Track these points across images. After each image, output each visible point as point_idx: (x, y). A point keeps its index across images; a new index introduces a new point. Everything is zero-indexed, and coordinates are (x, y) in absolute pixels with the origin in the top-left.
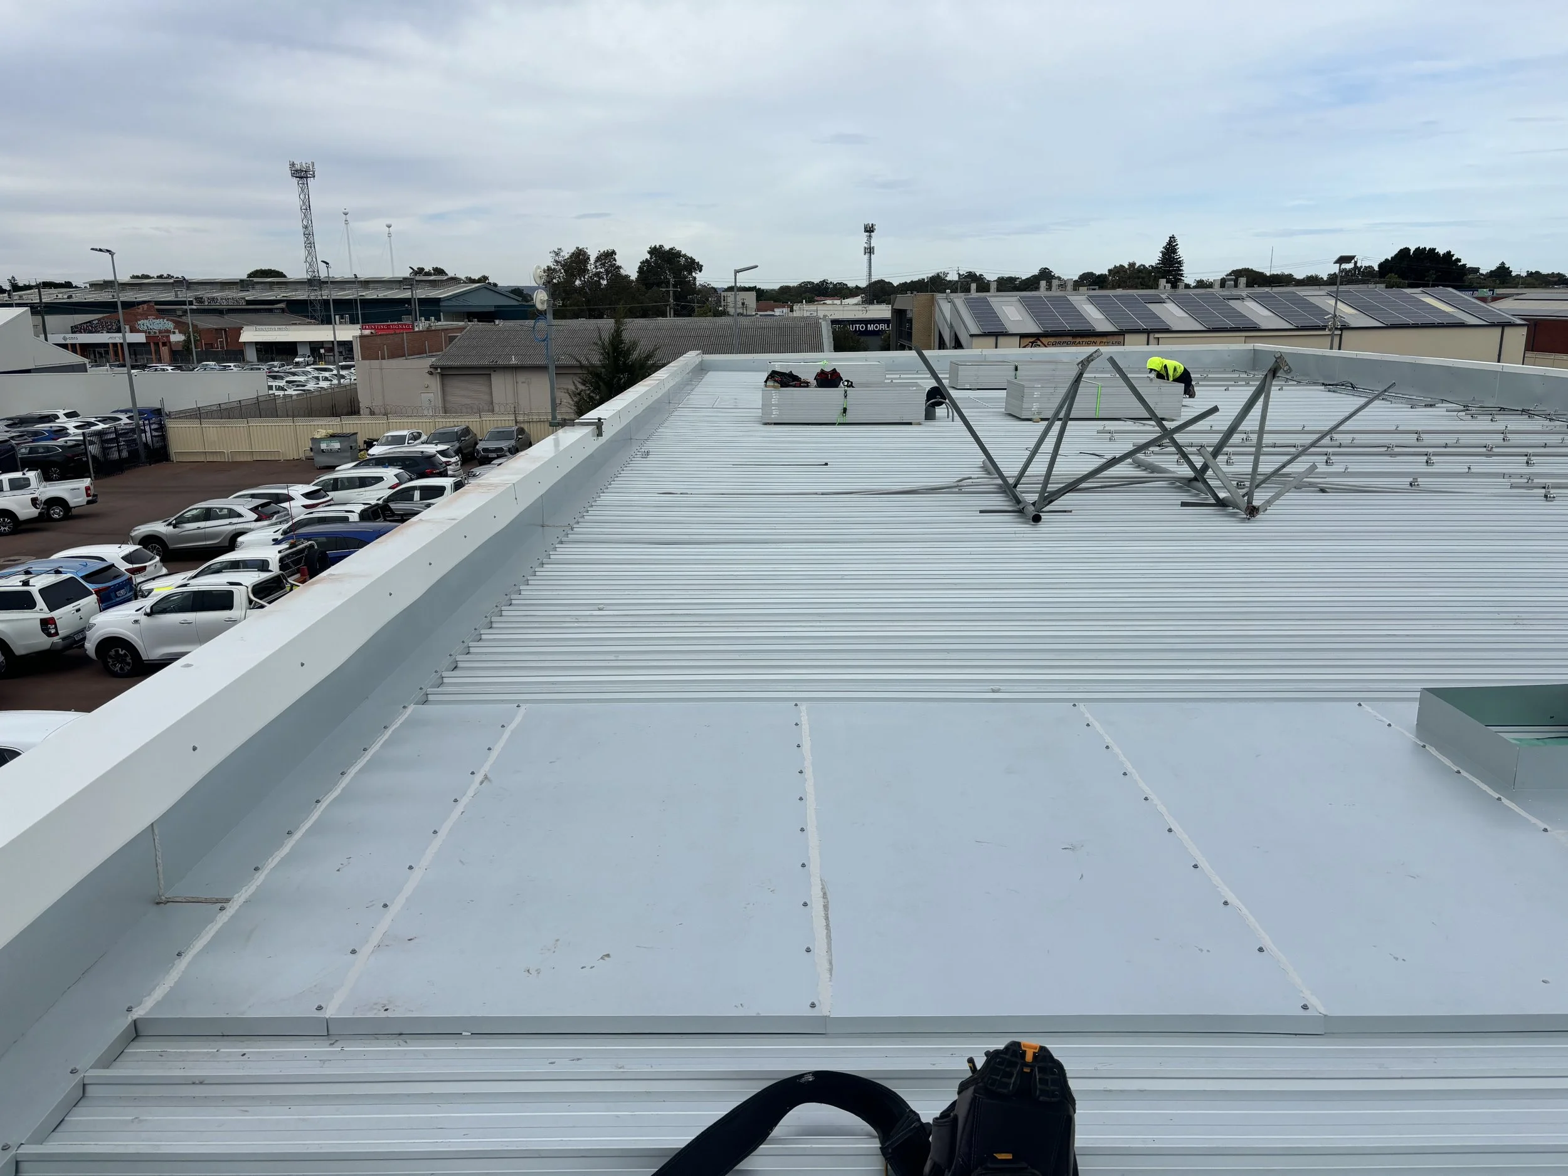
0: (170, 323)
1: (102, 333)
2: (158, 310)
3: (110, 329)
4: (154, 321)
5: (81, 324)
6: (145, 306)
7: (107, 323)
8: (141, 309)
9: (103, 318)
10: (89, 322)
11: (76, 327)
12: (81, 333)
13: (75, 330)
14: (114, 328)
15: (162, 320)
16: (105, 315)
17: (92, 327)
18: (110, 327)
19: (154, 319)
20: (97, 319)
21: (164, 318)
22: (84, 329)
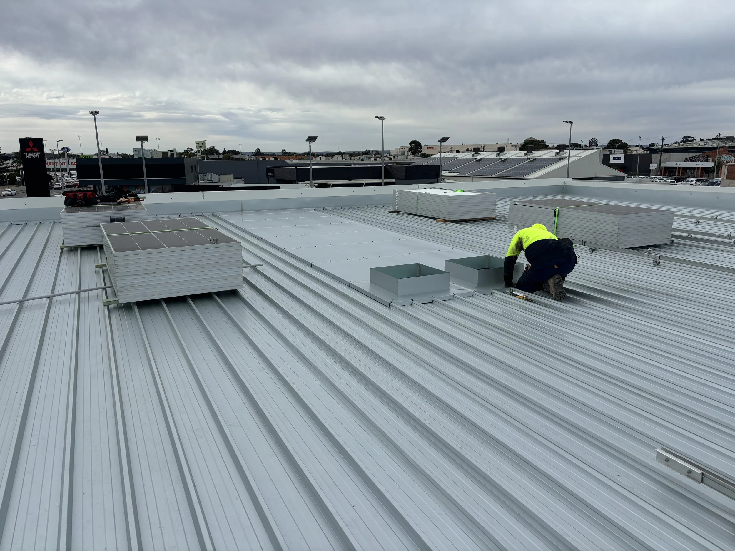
0: (733, 157)
1: (698, 162)
2: (729, 151)
3: (703, 160)
4: (725, 156)
5: (690, 157)
6: (723, 149)
7: (702, 157)
8: (720, 150)
9: (701, 155)
10: (694, 157)
11: (687, 159)
12: (689, 162)
13: (686, 160)
14: (705, 160)
15: (729, 156)
16: (702, 153)
17: (694, 159)
18: (703, 159)
19: (725, 155)
20: (698, 155)
21: (730, 155)
22: (690, 160)
